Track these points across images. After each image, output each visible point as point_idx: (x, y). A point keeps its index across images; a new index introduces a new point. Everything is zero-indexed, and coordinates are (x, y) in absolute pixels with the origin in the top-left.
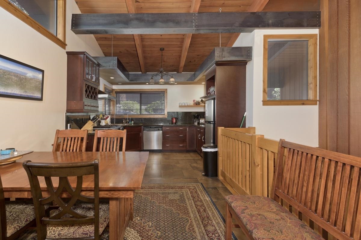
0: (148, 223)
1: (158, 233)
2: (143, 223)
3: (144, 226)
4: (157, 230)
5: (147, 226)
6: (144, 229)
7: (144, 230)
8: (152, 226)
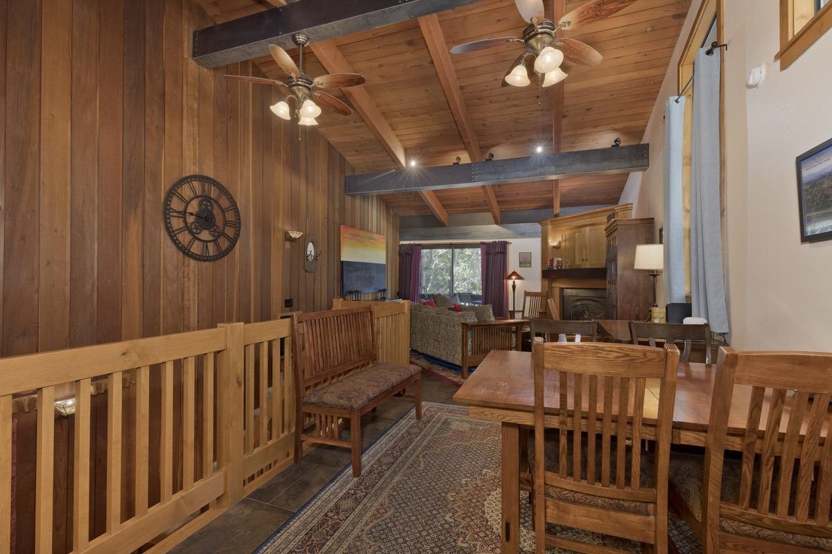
0: (465, 545)
1: (450, 517)
2: (478, 548)
3: (476, 540)
4: (449, 523)
5: (468, 537)
6: (477, 533)
7: (478, 530)
8: (458, 535)
